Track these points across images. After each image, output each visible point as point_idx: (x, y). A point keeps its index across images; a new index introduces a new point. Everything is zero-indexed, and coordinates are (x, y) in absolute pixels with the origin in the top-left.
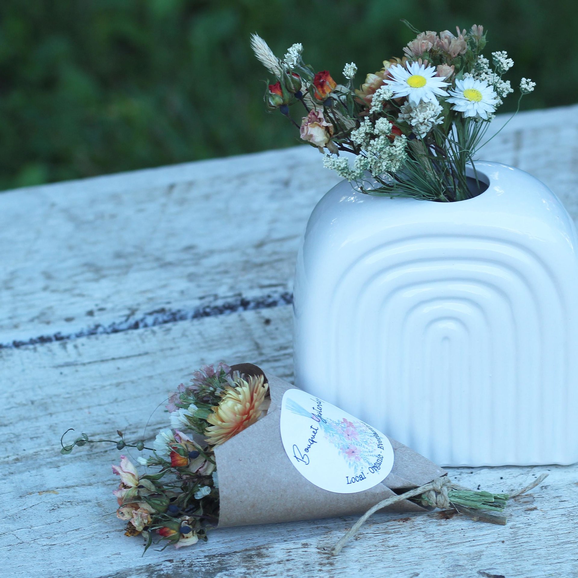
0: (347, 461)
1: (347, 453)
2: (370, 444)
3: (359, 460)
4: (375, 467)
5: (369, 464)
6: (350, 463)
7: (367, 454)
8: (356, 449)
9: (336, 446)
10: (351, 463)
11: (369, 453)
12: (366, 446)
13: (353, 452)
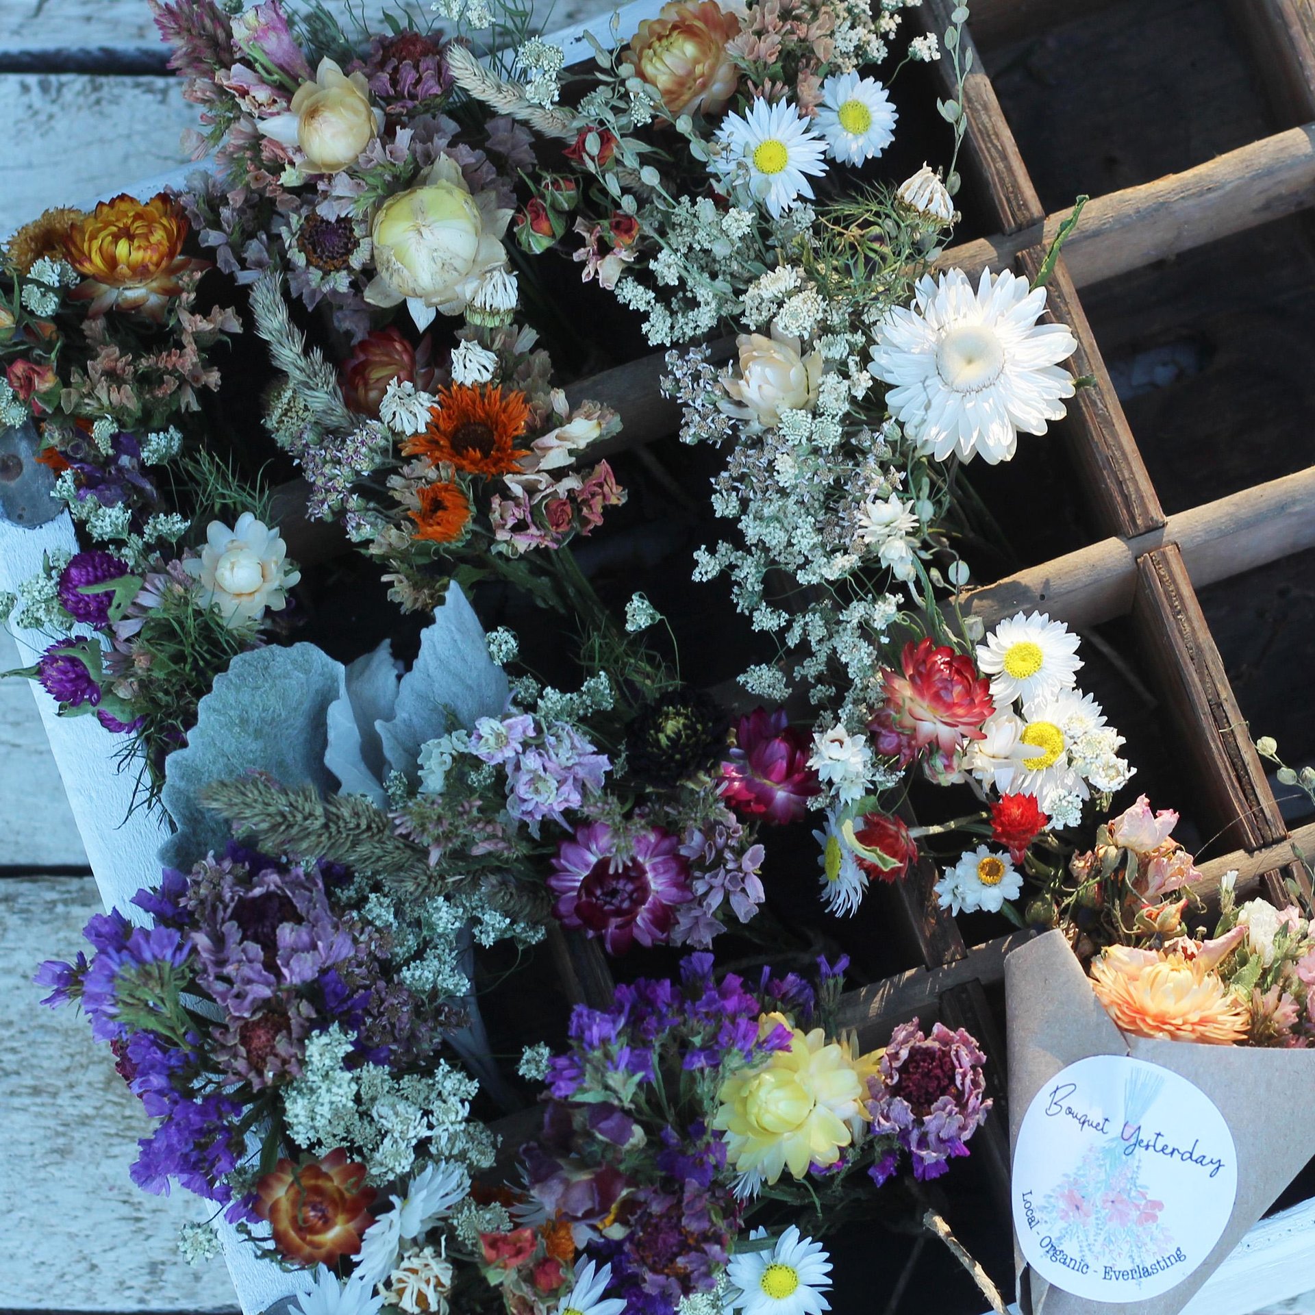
0: (1053, 1191)
1: (1071, 1191)
2: (1107, 1250)
3: (1062, 1218)
4: (1053, 1251)
5: (1059, 1239)
6: (1051, 1197)
7: (1081, 1238)
8: (1087, 1215)
9: (1079, 1169)
10: (1052, 1200)
11: (1085, 1244)
12: (1101, 1239)
13: (1078, 1208)
